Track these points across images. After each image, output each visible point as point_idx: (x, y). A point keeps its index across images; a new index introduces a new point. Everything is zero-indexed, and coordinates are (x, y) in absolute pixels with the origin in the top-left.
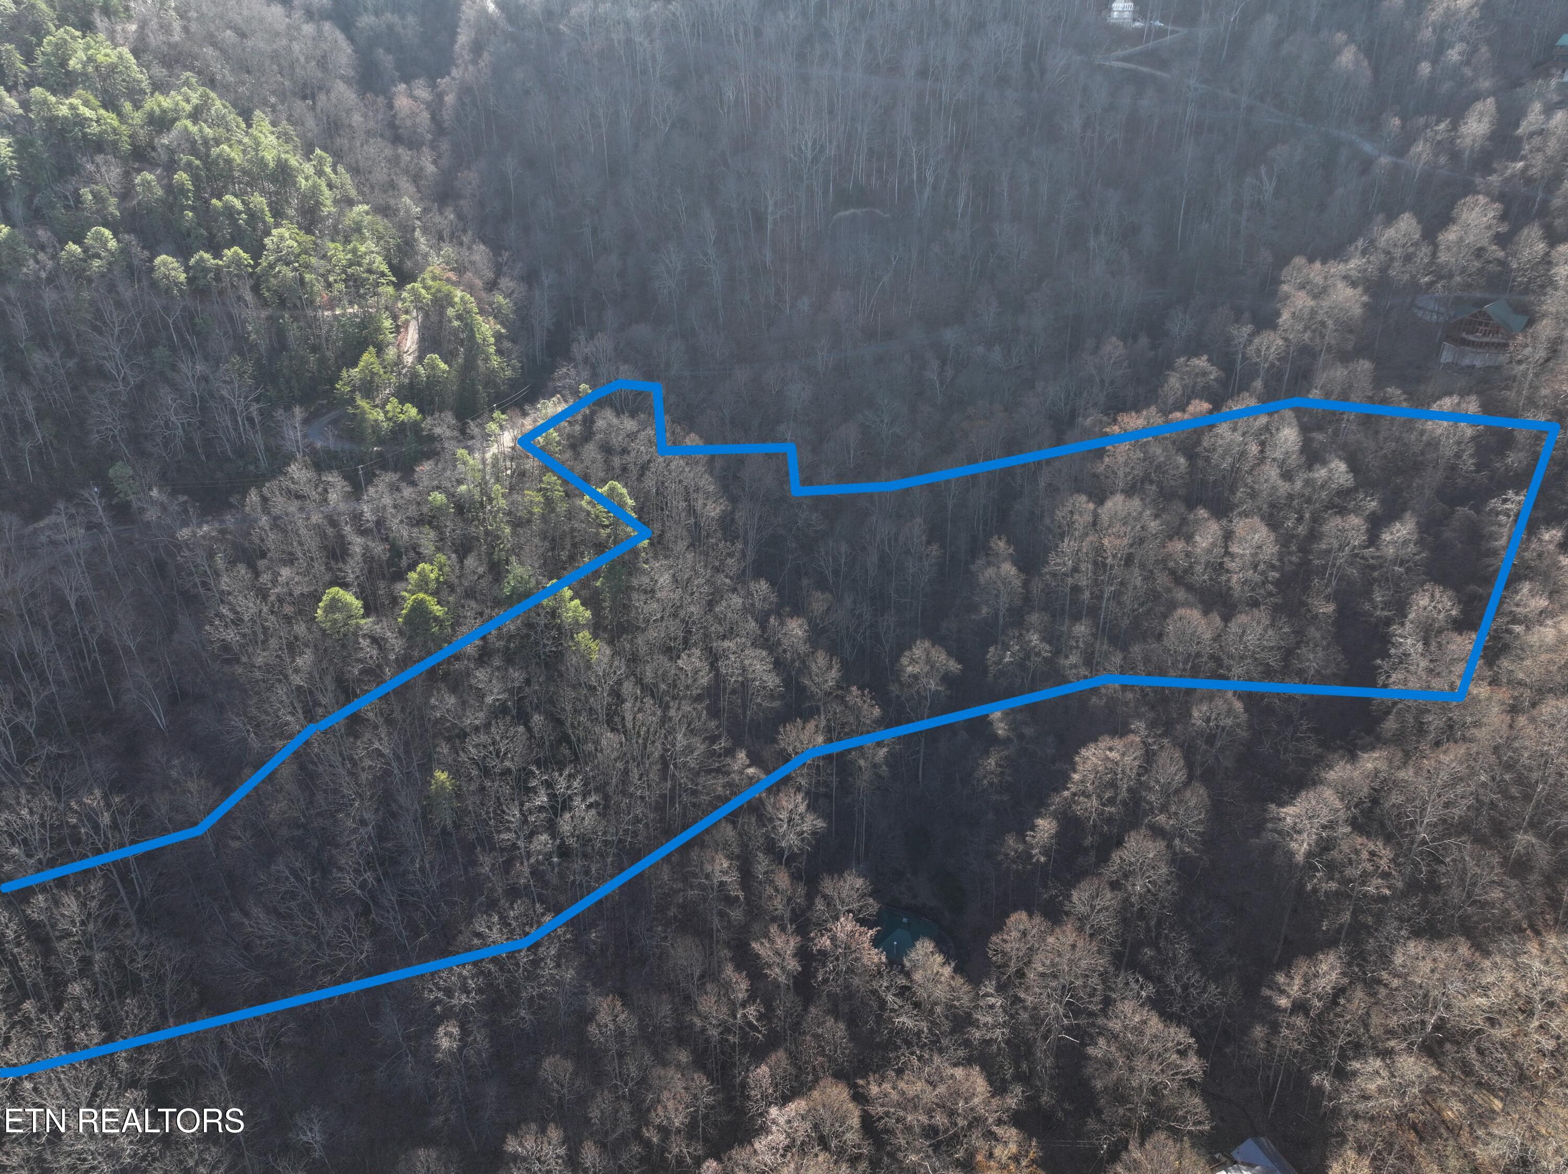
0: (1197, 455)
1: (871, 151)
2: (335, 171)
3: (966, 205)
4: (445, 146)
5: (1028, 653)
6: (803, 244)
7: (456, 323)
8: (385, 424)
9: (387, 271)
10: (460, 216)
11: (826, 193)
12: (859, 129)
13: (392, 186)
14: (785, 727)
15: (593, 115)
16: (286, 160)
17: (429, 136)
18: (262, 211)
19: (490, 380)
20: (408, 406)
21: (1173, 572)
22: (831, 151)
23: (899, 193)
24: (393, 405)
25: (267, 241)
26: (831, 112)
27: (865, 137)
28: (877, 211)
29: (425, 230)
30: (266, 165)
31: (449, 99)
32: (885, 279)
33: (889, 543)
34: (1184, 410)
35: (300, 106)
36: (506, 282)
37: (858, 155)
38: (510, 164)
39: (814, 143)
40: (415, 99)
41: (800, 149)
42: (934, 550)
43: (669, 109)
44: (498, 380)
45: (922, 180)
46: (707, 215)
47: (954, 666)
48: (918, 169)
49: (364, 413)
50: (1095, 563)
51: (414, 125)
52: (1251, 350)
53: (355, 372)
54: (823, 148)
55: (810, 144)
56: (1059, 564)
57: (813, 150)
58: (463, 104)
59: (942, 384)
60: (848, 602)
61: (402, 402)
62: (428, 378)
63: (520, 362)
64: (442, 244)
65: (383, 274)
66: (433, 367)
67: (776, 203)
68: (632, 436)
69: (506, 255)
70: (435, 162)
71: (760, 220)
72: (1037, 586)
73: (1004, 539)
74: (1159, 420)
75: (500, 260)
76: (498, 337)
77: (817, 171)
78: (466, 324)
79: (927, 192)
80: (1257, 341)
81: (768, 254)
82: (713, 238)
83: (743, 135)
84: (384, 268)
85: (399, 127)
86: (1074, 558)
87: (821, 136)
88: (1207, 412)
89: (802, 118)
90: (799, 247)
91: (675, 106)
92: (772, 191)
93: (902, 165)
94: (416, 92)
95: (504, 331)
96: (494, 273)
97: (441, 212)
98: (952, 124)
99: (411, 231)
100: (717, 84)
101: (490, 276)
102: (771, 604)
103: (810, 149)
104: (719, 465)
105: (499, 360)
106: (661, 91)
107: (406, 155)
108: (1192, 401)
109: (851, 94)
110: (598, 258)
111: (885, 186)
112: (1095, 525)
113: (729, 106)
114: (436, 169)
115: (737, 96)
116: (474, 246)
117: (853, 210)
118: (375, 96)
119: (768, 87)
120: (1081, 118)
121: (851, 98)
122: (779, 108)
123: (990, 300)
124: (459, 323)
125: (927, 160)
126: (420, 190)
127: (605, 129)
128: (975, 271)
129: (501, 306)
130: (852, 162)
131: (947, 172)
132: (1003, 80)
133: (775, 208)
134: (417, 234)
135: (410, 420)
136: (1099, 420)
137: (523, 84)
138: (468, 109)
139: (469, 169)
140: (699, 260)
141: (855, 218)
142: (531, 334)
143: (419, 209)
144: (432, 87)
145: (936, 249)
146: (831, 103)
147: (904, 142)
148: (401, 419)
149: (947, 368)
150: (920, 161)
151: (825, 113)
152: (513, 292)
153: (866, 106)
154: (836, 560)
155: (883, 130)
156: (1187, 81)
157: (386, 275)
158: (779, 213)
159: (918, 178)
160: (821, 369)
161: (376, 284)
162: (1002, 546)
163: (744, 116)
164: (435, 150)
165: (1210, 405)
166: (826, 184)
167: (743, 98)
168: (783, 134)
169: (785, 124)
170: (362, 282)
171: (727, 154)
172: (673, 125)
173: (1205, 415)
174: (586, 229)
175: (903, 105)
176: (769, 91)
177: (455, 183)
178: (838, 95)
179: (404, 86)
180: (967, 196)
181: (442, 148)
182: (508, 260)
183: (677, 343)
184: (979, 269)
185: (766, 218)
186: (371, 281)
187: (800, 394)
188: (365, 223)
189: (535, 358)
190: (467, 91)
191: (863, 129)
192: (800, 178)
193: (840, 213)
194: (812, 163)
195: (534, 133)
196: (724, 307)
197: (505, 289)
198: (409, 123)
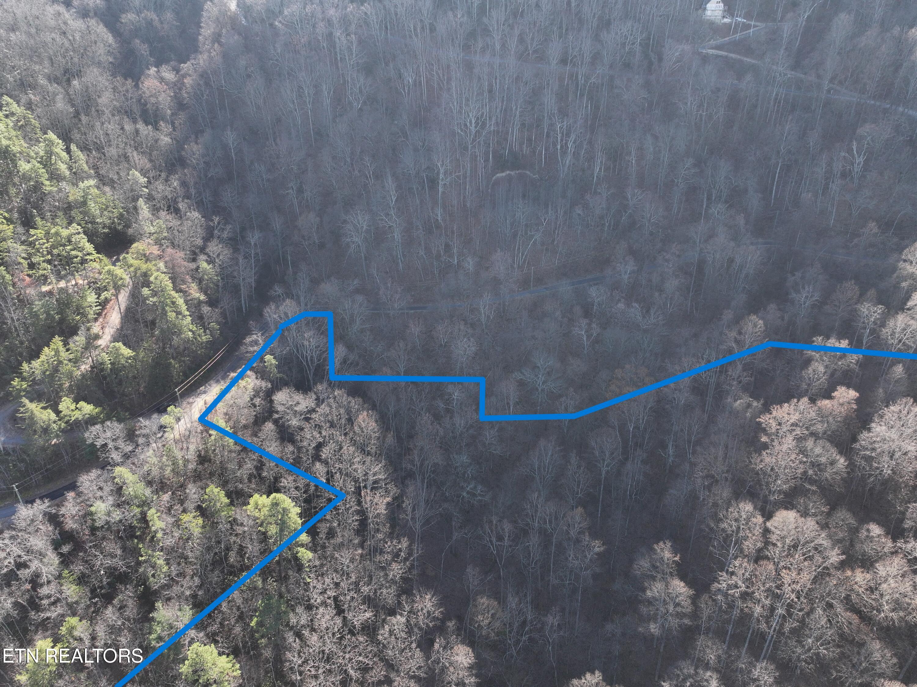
1: (523, 125)
2: (68, 151)
3: (601, 170)
4: (182, 120)
6: (468, 205)
7: (151, 301)
8: (56, 426)
9: (91, 250)
10: (184, 184)
11: (487, 160)
12: (514, 108)
13: (123, 159)
15: (300, 95)
17: (169, 112)
21: (856, 609)
22: (491, 126)
23: (545, 158)
24: (66, 404)
26: (490, 91)
27: (517, 116)
28: (528, 172)
29: (150, 198)
31: (189, 81)
32: (536, 237)
33: (550, 522)
36: (213, 247)
37: (513, 128)
38: (231, 137)
39: (477, 119)
40: (162, 80)
41: (466, 125)
42: (598, 547)
43: (361, 91)
44: (194, 347)
45: (564, 149)
46: (390, 183)
48: (562, 140)
49: (32, 416)
51: (158, 102)
52: (885, 332)
53: (36, 364)
54: (484, 124)
55: (473, 122)
56: (731, 586)
57: (476, 127)
58: (200, 85)
59: (588, 337)
61: (76, 401)
63: (219, 323)
64: (159, 213)
65: (89, 253)
66: (117, 354)
67: (445, 173)
69: (217, 219)
70: (170, 134)
71: (433, 182)
72: (706, 604)
73: (669, 544)
74: (811, 412)
75: (211, 224)
76: (195, 306)
77: (479, 143)
78: (160, 301)
79: (569, 160)
80: (891, 322)
81: (439, 212)
82: (394, 200)
83: (420, 111)
84: (89, 247)
85: (145, 105)
86: (749, 581)
87: (483, 113)
88: (855, 400)
89: (467, 100)
90: (465, 206)
91: (365, 88)
92: (443, 161)
93: (548, 136)
94: (163, 74)
95: (202, 297)
96: (203, 238)
97: (167, 180)
98: (587, 102)
99: (135, 199)
100: (399, 70)
101: (199, 242)
102: (435, 619)
103: (473, 125)
104: (390, 439)
105: (195, 329)
106: (355, 75)
107: (145, 130)
108: (838, 388)
109: (507, 79)
110: (300, 214)
111: (534, 152)
112: (767, 543)
113: (409, 87)
114: (170, 140)
115: (415, 79)
116: (188, 214)
117: (508, 172)
118: (126, 79)
119: (440, 72)
120: (695, 100)
121: (507, 82)
122: (449, 89)
123: (627, 258)
124: (155, 299)
125: (568, 135)
126: (151, 161)
127: (310, 106)
128: (610, 226)
129: (205, 272)
130: (507, 133)
131: (585, 143)
132: (627, 66)
133: (445, 175)
134: (141, 202)
135: (83, 419)
136: (749, 406)
137: (246, 68)
138: (203, 89)
139: (197, 143)
140: (382, 220)
141: (510, 179)
142: (236, 289)
143: (146, 179)
144: (177, 70)
145: (578, 210)
146: (490, 85)
147: (550, 119)
148: (73, 419)
149: (594, 325)
150: (563, 134)
151: (486, 94)
152: (218, 255)
153: (519, 89)
154: (500, 538)
155: (533, 109)
156: (774, 67)
157: (92, 254)
158: (448, 180)
159: (562, 147)
160: (483, 319)
161: (83, 262)
162: (667, 555)
163: (421, 94)
164: (173, 124)
165: (858, 395)
166: (487, 154)
167: (420, 82)
168: (452, 112)
169: (453, 103)
170: (67, 261)
171: (407, 128)
172: (365, 103)
173: (855, 407)
174: (291, 191)
175: (548, 88)
176: (441, 76)
177: (183, 153)
178: (496, 79)
179: (156, 69)
180: (601, 162)
181: (177, 123)
182: (219, 223)
183: (360, 298)
184: (612, 224)
185: (438, 182)
186: (79, 258)
187: (465, 351)
188: (90, 197)
189: (240, 309)
190: (203, 75)
191: (516, 108)
192: (466, 148)
193: (498, 175)
194: (476, 137)
195: (255, 110)
196: (404, 256)
197: (211, 254)
198: (153, 100)
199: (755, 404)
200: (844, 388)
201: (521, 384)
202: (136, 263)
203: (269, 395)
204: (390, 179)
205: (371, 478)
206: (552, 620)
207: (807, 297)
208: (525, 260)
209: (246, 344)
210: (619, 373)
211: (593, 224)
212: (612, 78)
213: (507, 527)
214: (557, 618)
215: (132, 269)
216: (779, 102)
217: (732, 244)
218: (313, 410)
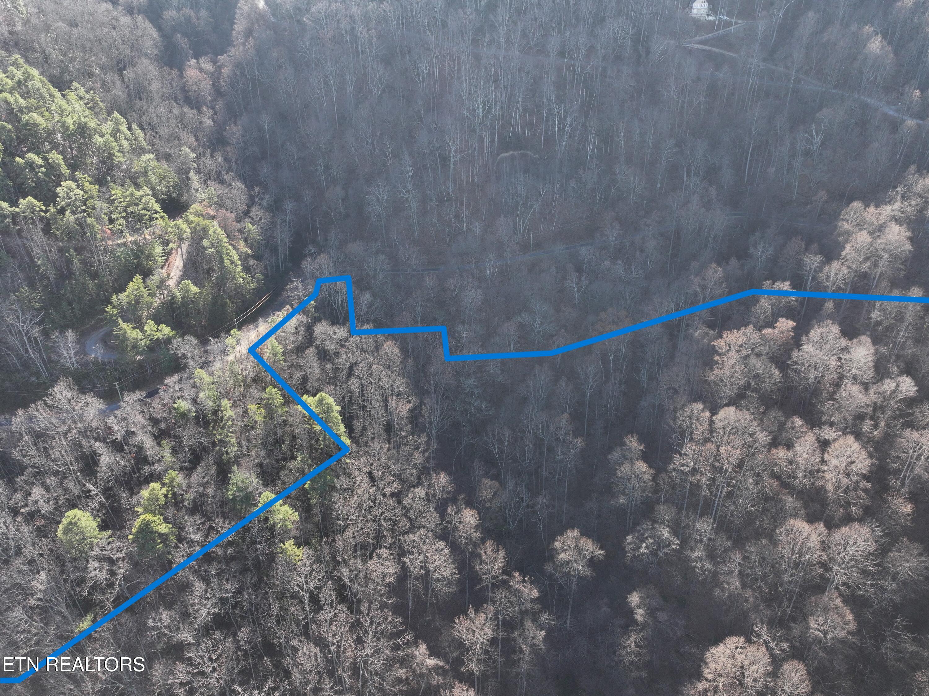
0: (788, 366)
1: (525, 110)
2: (130, 129)
3: (593, 150)
4: (220, 105)
5: (660, 544)
6: (476, 179)
7: (210, 251)
8: (142, 343)
9: (158, 209)
10: (226, 159)
11: (492, 141)
12: (517, 95)
13: (174, 138)
14: (459, 618)
15: (326, 84)
16: (85, 123)
17: (209, 98)
18: (59, 165)
19: (238, 292)
20: (162, 326)
21: (777, 477)
22: (496, 111)
23: (545, 140)
24: (150, 326)
25: (59, 190)
26: (496, 81)
27: (520, 102)
28: (529, 153)
29: (198, 171)
30: (68, 128)
31: (226, 71)
32: (535, 206)
33: (542, 429)
34: (774, 328)
35: (112, 77)
36: (256, 212)
37: (516, 113)
38: (265, 120)
39: (484, 104)
40: (201, 70)
41: (474, 109)
42: (579, 442)
43: (380, 80)
44: (244, 292)
45: (561, 131)
46: (407, 161)
47: (599, 553)
48: (559, 124)
49: (125, 334)
50: (713, 466)
51: (199, 89)
52: (822, 276)
53: (123, 296)
54: (490, 108)
55: (481, 106)
56: (683, 465)
57: (483, 111)
58: (236, 74)
59: (578, 288)
60: (511, 486)
61: (158, 323)
62: (182, 298)
63: (263, 274)
64: (209, 183)
65: (156, 212)
66: (187, 290)
67: (456, 150)
68: (342, 343)
69: (257, 189)
70: (212, 118)
71: (445, 160)
72: (663, 480)
73: (636, 437)
74: (756, 337)
75: (253, 193)
76: (244, 258)
77: (486, 126)
78: (218, 252)
79: (565, 140)
80: (827, 269)
81: (450, 186)
82: (411, 174)
83: (433, 98)
84: (157, 207)
85: (188, 91)
86: (696, 461)
87: (489, 100)
88: (793, 329)
89: (476, 87)
90: (473, 181)
91: (385, 77)
92: (454, 141)
93: (547, 120)
94: (203, 65)
95: (250, 252)
96: (247, 205)
97: (212, 156)
98: (583, 90)
99: (187, 172)
100: (415, 62)
101: (244, 207)
102: (449, 492)
103: (481, 110)
104: (410, 363)
105: (245, 276)
106: (375, 66)
107: (190, 113)
108: (780, 319)
109: (511, 69)
110: (328, 188)
111: (535, 135)
112: (711, 431)
113: (423, 77)
114: (212, 123)
115: (429, 70)
116: (233, 184)
117: (511, 152)
118: (172, 69)
119: (451, 63)
120: (676, 88)
121: (511, 72)
122: (459, 78)
123: (614, 224)
124: (213, 250)
125: (565, 117)
126: (197, 140)
127: (335, 93)
128: (601, 198)
129: (250, 231)
130: (511, 118)
131: (579, 126)
132: (619, 58)
133: (455, 153)
134: (192, 174)
135: (163, 338)
136: (707, 334)
137: (278, 60)
138: (239, 78)
139: (235, 124)
140: (400, 192)
141: (513, 157)
142: (274, 250)
143: (195, 155)
144: (214, 62)
145: (573, 184)
146: (496, 75)
147: (549, 104)
148: (156, 337)
149: (583, 278)
150: (560, 118)
151: (492, 83)
152: (260, 219)
153: (521, 78)
154: (501, 442)
155: (534, 95)
156: (750, 59)
157: (159, 212)
158: (458, 157)
159: (559, 130)
160: (489, 276)
161: (152, 219)
162: (634, 444)
163: (434, 83)
164: (213, 108)
165: (795, 324)
166: (493, 134)
167: (434, 72)
168: (462, 98)
169: (463, 91)
170: (139, 218)
171: (422, 112)
172: (384, 91)
173: (792, 334)
174: (319, 167)
175: (548, 77)
176: (452, 66)
177: (225, 133)
178: (501, 69)
179: (195, 61)
180: (594, 143)
181: (218, 107)
182: (259, 193)
183: (382, 257)
184: (603, 196)
185: (450, 160)
186: (147, 216)
187: (473, 299)
188: (151, 168)
189: (278, 267)
190: (238, 65)
191: (519, 95)
192: (474, 130)
193: (503, 155)
194: (483, 119)
195: (285, 96)
196: (419, 224)
197: (254, 218)
198: (195, 88)
199: (711, 332)
200: (784, 319)
201: (521, 326)
202: (196, 220)
203: (309, 328)
204: (407, 157)
205: (396, 390)
206: (542, 500)
207: (763, 252)
208: (525, 228)
209: (287, 291)
210: (602, 315)
211: (585, 196)
212: (605, 69)
213: (507, 432)
214: (547, 498)
215: (193, 225)
216: (754, 91)
217: (703, 210)
218: (346, 340)
